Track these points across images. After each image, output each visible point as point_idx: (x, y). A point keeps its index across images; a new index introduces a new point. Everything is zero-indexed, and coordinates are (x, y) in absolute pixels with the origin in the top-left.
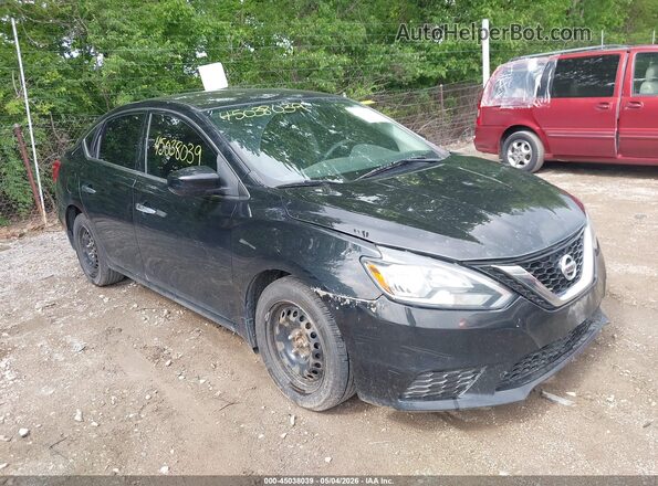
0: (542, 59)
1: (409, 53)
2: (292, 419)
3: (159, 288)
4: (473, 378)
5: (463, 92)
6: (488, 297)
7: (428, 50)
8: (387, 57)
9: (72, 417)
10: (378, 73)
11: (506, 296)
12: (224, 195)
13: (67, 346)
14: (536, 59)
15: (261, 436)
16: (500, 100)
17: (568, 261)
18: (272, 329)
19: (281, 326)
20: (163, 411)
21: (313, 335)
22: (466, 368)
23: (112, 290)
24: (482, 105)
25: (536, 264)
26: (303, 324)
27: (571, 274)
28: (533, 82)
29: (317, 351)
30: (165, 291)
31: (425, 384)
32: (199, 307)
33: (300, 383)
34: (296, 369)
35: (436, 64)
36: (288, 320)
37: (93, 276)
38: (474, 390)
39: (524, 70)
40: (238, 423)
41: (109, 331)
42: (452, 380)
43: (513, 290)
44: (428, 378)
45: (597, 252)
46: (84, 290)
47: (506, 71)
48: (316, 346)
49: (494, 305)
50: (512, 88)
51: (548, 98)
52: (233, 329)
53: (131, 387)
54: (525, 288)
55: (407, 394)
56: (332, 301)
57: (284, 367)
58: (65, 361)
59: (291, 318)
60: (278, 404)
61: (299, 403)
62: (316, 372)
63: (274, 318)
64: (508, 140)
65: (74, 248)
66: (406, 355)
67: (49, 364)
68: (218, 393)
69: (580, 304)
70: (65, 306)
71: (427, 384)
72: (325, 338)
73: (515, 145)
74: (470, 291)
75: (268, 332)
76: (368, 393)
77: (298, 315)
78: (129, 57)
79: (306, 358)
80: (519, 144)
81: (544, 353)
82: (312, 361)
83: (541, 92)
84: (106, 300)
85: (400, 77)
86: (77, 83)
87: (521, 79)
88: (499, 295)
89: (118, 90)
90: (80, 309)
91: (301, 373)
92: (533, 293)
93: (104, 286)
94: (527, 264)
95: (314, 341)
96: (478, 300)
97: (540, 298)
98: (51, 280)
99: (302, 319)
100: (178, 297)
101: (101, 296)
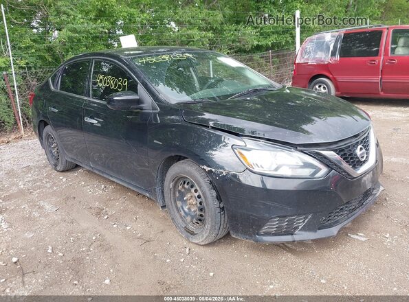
0: (334, 34)
1: (249, 30)
2: (187, 250)
3: (99, 171)
4: (304, 222)
5: (283, 56)
6: (313, 170)
7: (262, 29)
8: (236, 33)
9: (46, 250)
10: (230, 43)
11: (324, 170)
12: (142, 109)
13: (40, 208)
14: (330, 34)
15: (168, 261)
16: (307, 59)
17: (361, 149)
18: (174, 193)
19: (180, 191)
20: (104, 246)
21: (199, 197)
22: (299, 215)
23: (68, 174)
24: (297, 62)
25: (342, 150)
26: (193, 190)
27: (363, 157)
28: (329, 48)
29: (201, 207)
30: (103, 172)
31: (273, 225)
32: (125, 182)
33: (191, 227)
34: (189, 218)
35: (266, 38)
36: (183, 187)
37: (56, 165)
38: (304, 229)
39: (323, 40)
40: (153, 253)
41: (68, 198)
42: (291, 223)
43: (328, 166)
44: (275, 221)
45: (377, 145)
46: (50, 174)
47: (311, 41)
48: (201, 203)
49: (317, 176)
50: (315, 52)
51: (338, 58)
52: (148, 195)
53: (83, 232)
54: (336, 165)
55: (262, 232)
56: (214, 173)
57: (181, 217)
58: (40, 216)
59: (186, 186)
60: (177, 241)
61: (191, 239)
62: (201, 220)
63: (175, 186)
64: (313, 84)
65: (44, 148)
66: (262, 207)
67: (29, 218)
68: (139, 235)
69: (369, 176)
70: (38, 184)
71: (274, 225)
72: (205, 198)
73: (317, 87)
74: (302, 167)
75: (172, 195)
76: (237, 231)
77: (190, 184)
78: (74, 31)
79: (195, 211)
80: (320, 86)
81: (346, 207)
82: (198, 213)
83: (333, 54)
84: (64, 180)
85: (244, 46)
86: (42, 46)
87: (321, 46)
88: (319, 170)
89: (68, 51)
90: (48, 185)
91: (192, 221)
92: (340, 168)
93: (62, 171)
94: (336, 150)
95: (199, 200)
96: (307, 172)
97: (345, 172)
98: (29, 168)
99: (192, 186)
100: (111, 176)
101: (61, 178)
